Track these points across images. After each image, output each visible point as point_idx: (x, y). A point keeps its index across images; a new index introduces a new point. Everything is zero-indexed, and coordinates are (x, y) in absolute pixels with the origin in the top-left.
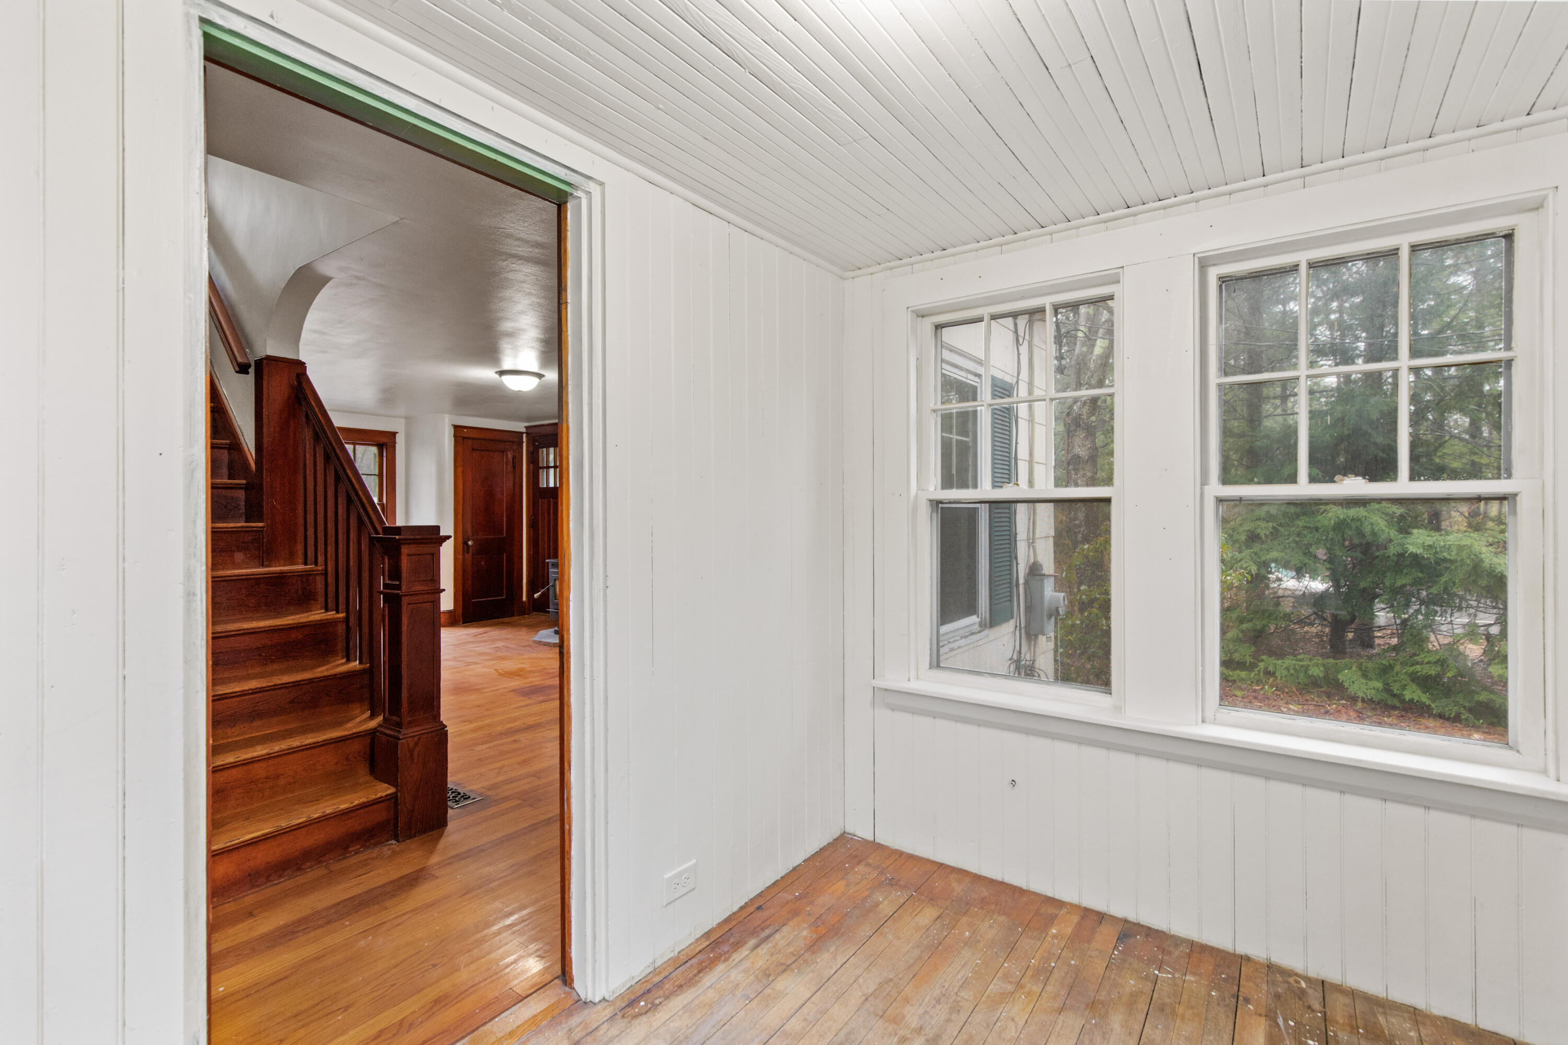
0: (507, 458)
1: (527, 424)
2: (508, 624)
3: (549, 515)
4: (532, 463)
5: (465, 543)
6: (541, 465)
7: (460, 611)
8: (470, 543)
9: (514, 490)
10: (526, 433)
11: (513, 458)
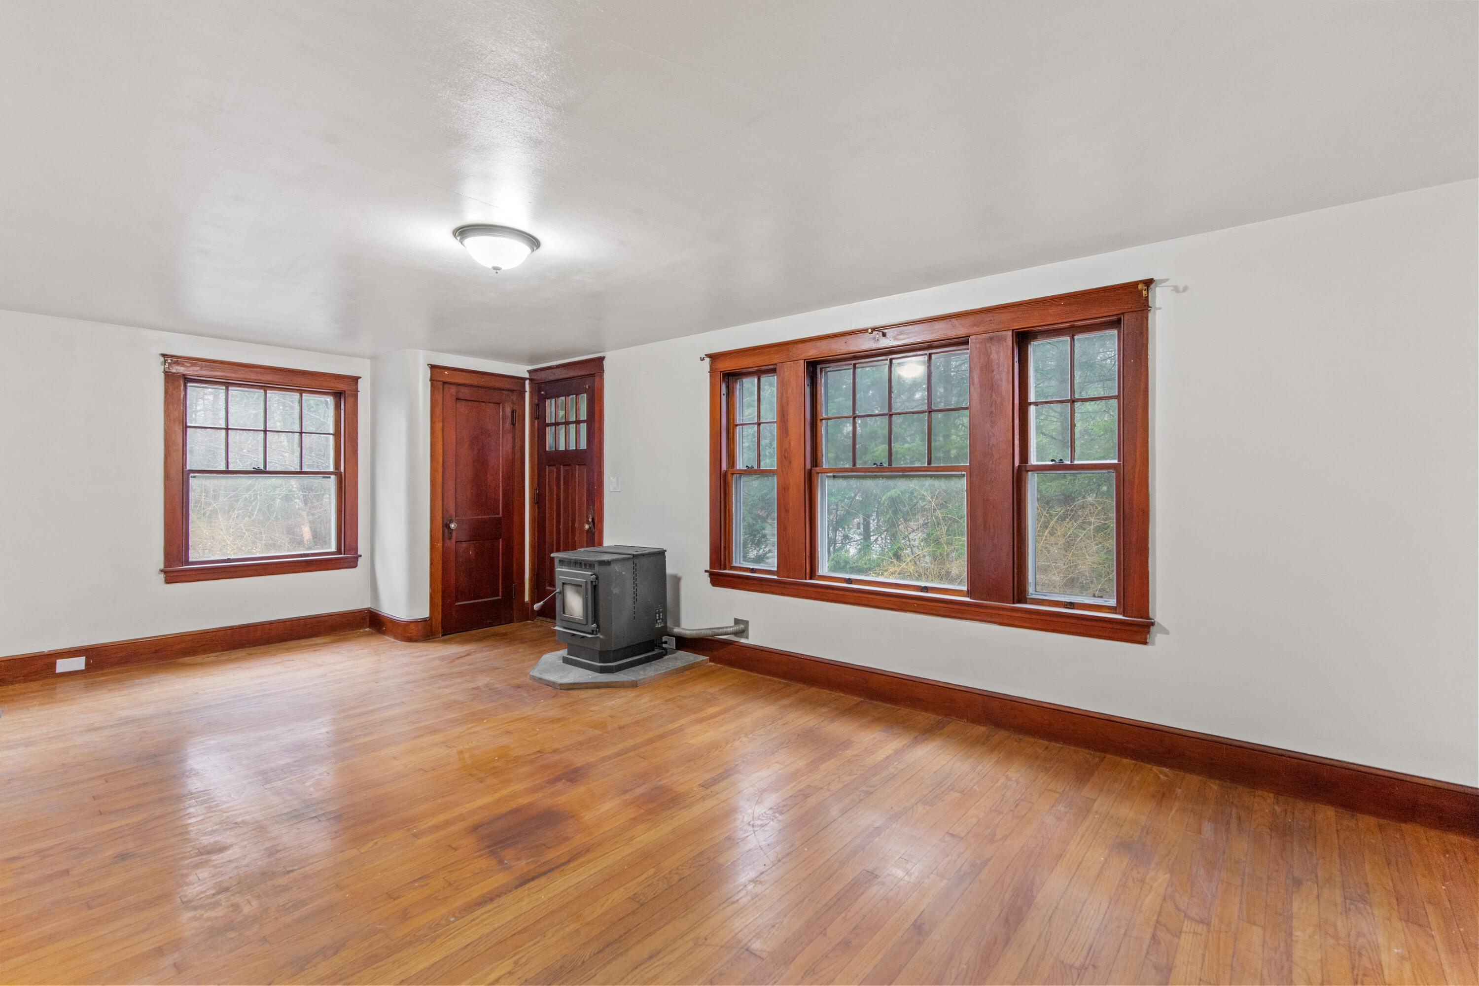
0: (504, 411)
1: (531, 368)
2: (503, 637)
3: (559, 488)
4: (538, 418)
5: (446, 526)
6: (548, 421)
7: (439, 616)
8: (452, 526)
9: (513, 454)
10: (531, 380)
11: (513, 412)
